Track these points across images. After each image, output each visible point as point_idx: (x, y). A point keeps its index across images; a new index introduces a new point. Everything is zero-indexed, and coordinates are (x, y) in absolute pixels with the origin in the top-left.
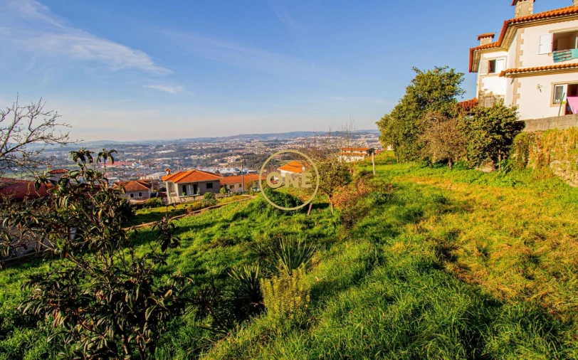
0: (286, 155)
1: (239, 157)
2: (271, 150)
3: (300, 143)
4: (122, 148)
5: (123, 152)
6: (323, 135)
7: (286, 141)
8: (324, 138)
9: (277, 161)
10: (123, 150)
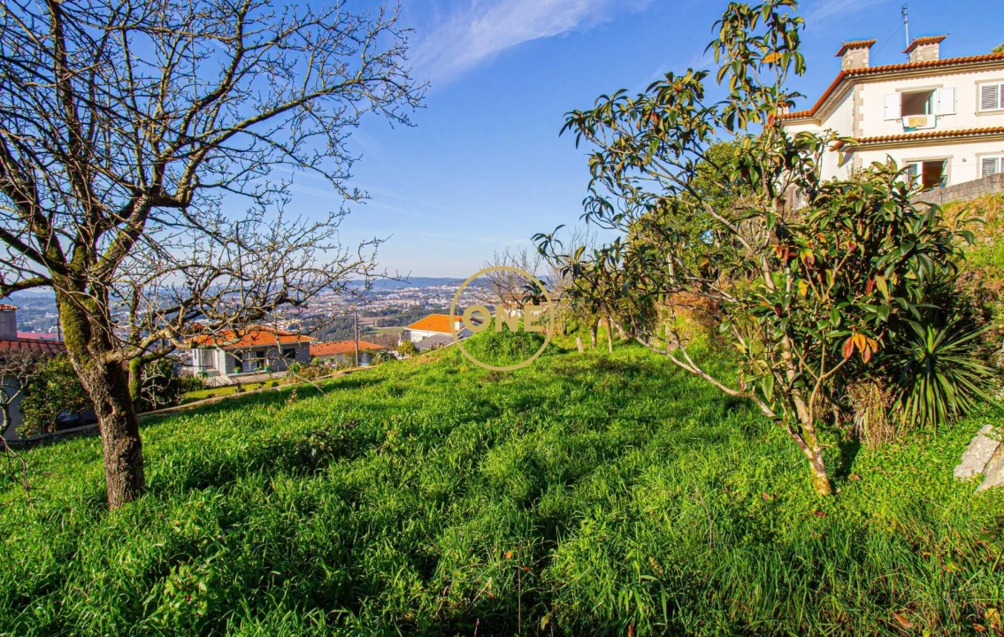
0: (387, 318)
1: (296, 321)
2: (359, 308)
3: (410, 297)
4: (40, 304)
5: (43, 313)
6: (451, 282)
7: (386, 294)
8: (452, 289)
9: (369, 329)
10: (42, 309)
